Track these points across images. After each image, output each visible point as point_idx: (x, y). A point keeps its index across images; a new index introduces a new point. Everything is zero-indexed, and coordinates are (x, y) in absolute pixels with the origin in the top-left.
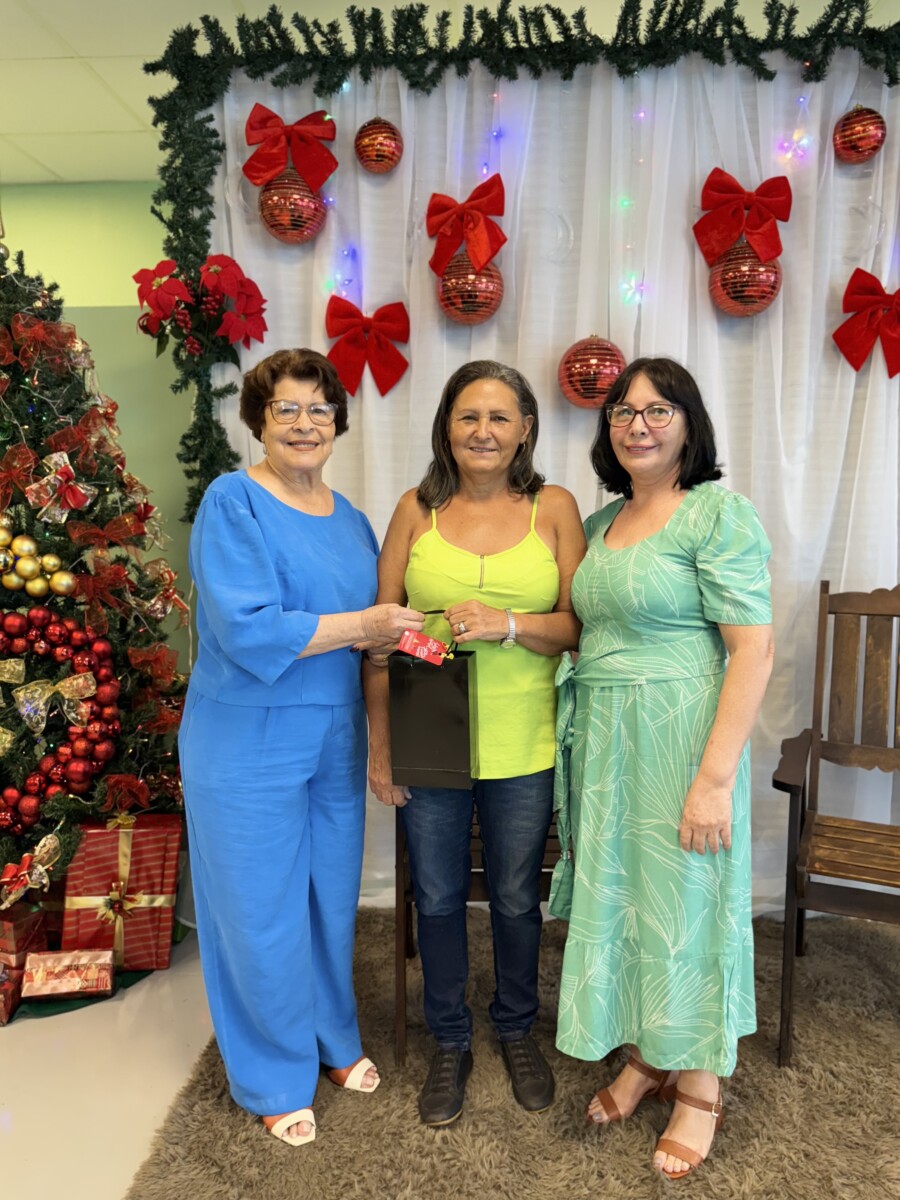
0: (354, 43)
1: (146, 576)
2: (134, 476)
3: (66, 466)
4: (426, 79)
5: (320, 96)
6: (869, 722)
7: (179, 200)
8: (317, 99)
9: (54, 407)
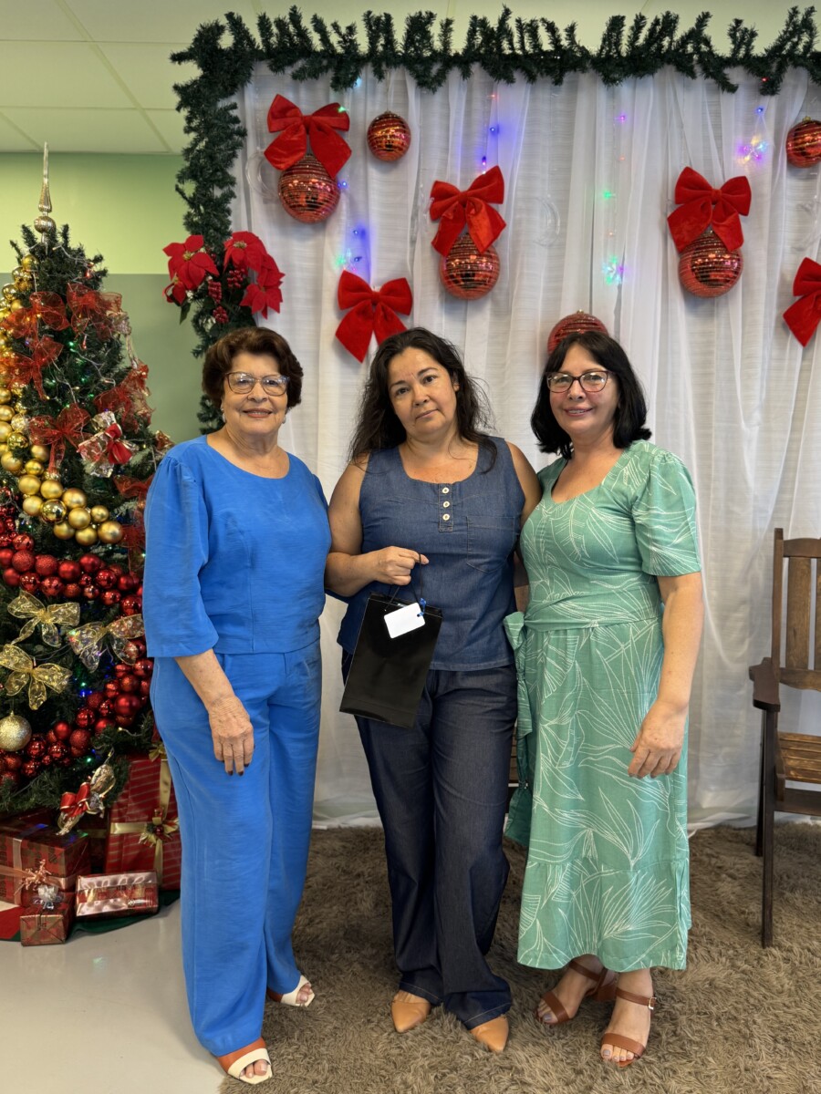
0: (368, 44)
2: (163, 434)
3: (114, 425)
4: (433, 79)
5: (336, 90)
7: (201, 179)
8: (332, 92)
9: (99, 370)
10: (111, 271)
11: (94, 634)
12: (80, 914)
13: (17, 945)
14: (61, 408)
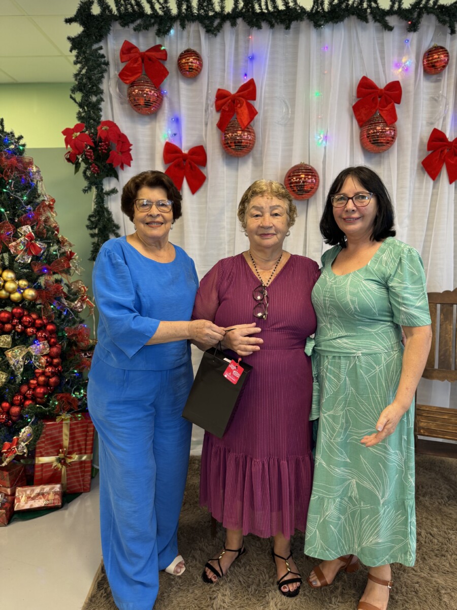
0: (177, 9)
1: (72, 289)
2: (64, 237)
3: (30, 233)
4: (214, 28)
5: (159, 36)
6: (442, 357)
7: (84, 91)
8: (157, 38)
9: (23, 202)
11: (21, 352)
12: (17, 510)
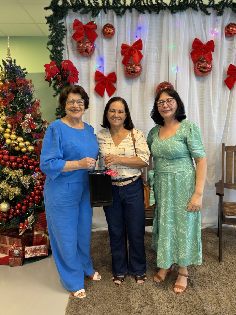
0: (102, 3)
2: (46, 120)
3: (31, 118)
4: (121, 13)
5: (93, 17)
7: (54, 45)
8: (91, 18)
9: (26, 102)
10: (28, 72)
11: (27, 178)
12: (26, 257)
13: (9, 266)
14: (15, 113)
